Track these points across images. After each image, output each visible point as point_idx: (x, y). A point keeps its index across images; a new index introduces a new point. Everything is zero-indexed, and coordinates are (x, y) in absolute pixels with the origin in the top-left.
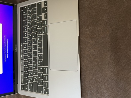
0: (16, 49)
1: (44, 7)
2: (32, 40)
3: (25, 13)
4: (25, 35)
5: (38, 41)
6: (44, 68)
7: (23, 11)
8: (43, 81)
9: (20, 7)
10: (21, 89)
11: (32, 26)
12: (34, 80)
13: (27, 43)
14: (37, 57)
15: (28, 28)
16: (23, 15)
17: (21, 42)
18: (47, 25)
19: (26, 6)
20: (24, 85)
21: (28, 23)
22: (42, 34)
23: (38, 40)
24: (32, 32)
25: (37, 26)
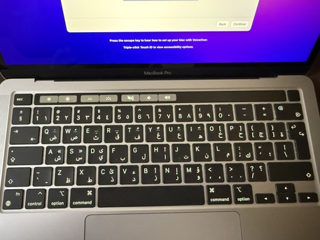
1: (297, 193)
2: (186, 142)
3: (277, 111)
5: (182, 164)
6: (90, 193)
7: (288, 102)
8: (47, 188)
9: (300, 90)
10: (17, 96)
11: (233, 143)
12: (51, 152)
13: (175, 122)
14: (129, 163)
16: (272, 103)
18: (237, 203)
19: (302, 117)
21: (243, 126)
22: (205, 184)
23: (185, 167)
24: (212, 143)
25: (234, 161)
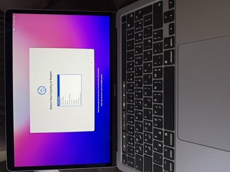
0: (115, 91)
1: (169, 10)
2: (142, 77)
3: (130, 27)
4: (129, 67)
5: (153, 79)
6: (166, 134)
7: (126, 22)
8: (164, 158)
9: (121, 16)
10: (123, 162)
11: (144, 51)
12: (146, 151)
13: (134, 82)
14: (152, 109)
15: (136, 54)
16: (127, 30)
18: (173, 46)
19: (133, 13)
20: (127, 156)
21: (136, 45)
22: (163, 66)
23: (154, 78)
24: (143, 62)
25: (152, 49)
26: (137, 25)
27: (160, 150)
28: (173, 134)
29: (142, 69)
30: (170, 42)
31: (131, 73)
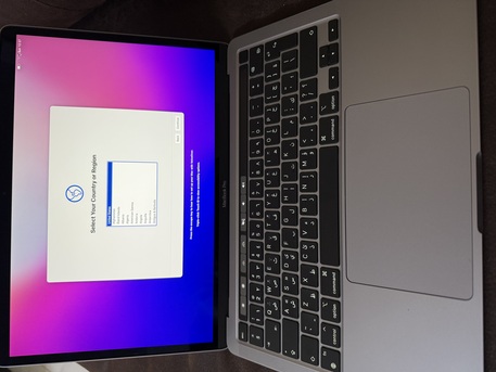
0: (224, 197)
1: (329, 43)
2: (280, 167)
3: (256, 73)
4: (254, 148)
5: (300, 171)
6: (325, 274)
7: (248, 62)
8: (321, 321)
9: (239, 51)
10: (240, 337)
11: (282, 118)
12: (287, 311)
13: (263, 178)
14: (298, 227)
15: (267, 123)
16: (250, 78)
17: (243, 172)
18: (337, 109)
19: (261, 46)
20: (249, 324)
21: (267, 107)
22: (318, 146)
23: (302, 168)
24: (282, 139)
25: (298, 115)
26: (270, 70)
27: (314, 305)
28: (338, 272)
29: (278, 152)
30: (331, 101)
31: (257, 161)
